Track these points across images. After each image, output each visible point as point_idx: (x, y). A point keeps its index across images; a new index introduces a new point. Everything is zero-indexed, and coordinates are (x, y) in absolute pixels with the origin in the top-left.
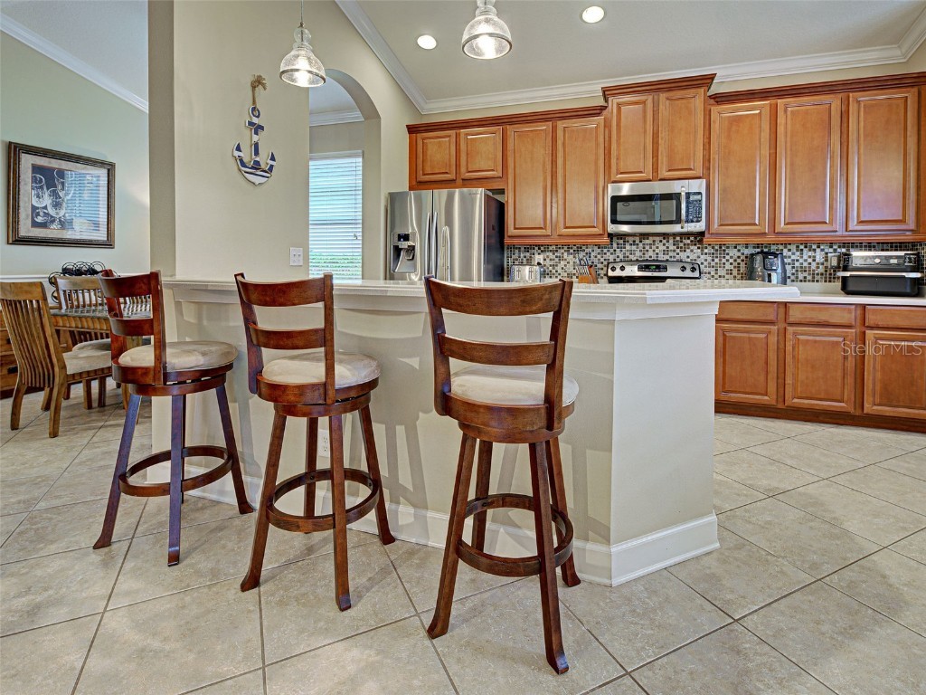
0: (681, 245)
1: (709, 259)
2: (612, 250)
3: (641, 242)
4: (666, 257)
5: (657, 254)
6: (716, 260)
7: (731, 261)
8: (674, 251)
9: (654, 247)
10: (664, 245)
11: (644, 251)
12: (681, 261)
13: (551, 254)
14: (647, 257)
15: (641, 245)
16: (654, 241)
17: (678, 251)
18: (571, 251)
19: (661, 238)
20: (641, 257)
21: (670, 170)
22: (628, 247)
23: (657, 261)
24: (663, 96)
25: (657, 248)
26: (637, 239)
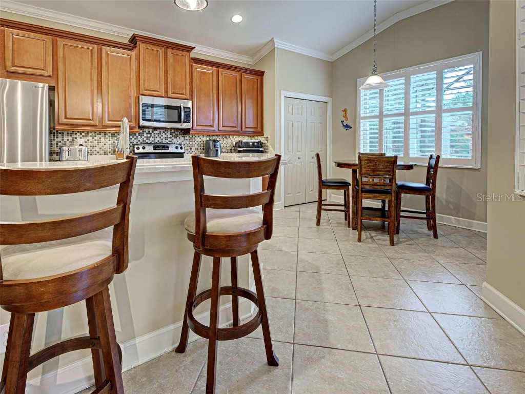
0: (174, 134)
1: (188, 142)
2: (135, 137)
3: (153, 132)
4: (167, 141)
5: (162, 139)
6: (191, 143)
7: (197, 143)
8: (171, 138)
9: (160, 136)
10: (166, 134)
11: (155, 138)
12: (174, 143)
13: (91, 138)
14: (156, 141)
15: (153, 134)
16: (160, 132)
17: (173, 138)
18: (107, 136)
19: (164, 130)
20: (153, 141)
21: (173, 93)
22: (145, 135)
23: (162, 143)
25: (162, 136)
26: (151, 130)
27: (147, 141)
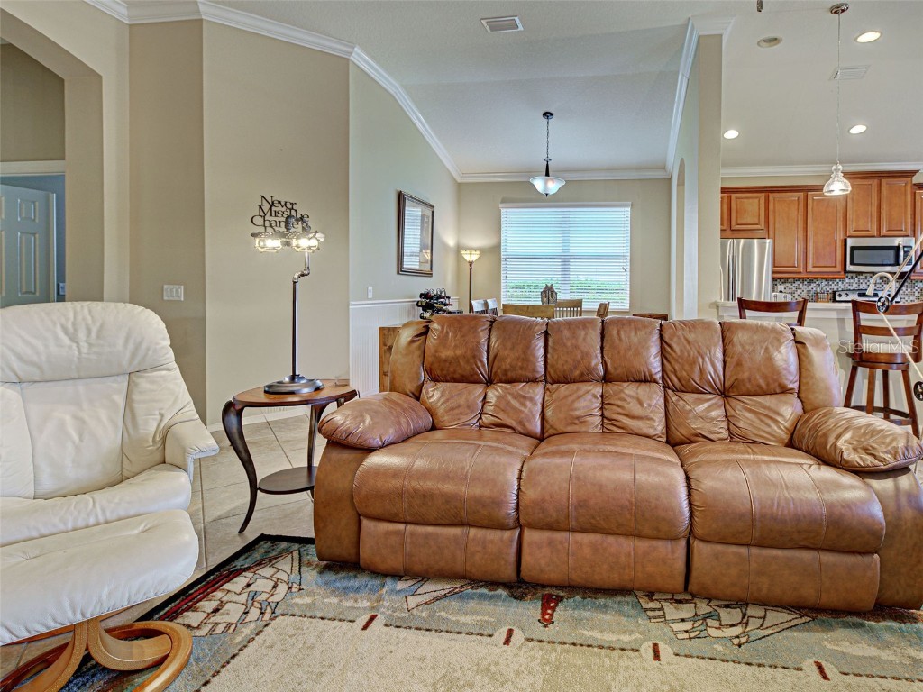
0: (885, 280)
3: (858, 277)
7: (919, 291)
8: (880, 284)
9: (866, 281)
11: (859, 283)
13: (789, 285)
14: (861, 288)
15: (856, 279)
16: (866, 277)
18: (805, 283)
19: (871, 275)
21: (888, 231)
22: (847, 280)
24: (884, 181)
26: (854, 275)
27: (849, 287)
